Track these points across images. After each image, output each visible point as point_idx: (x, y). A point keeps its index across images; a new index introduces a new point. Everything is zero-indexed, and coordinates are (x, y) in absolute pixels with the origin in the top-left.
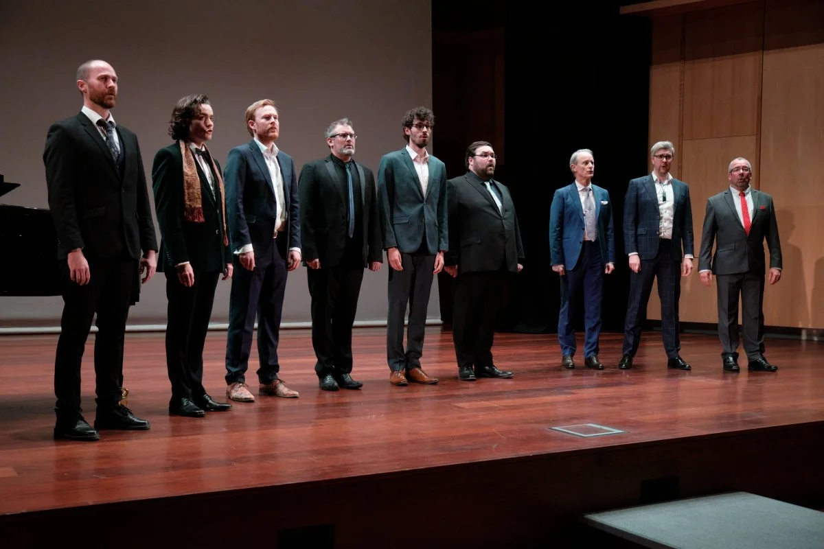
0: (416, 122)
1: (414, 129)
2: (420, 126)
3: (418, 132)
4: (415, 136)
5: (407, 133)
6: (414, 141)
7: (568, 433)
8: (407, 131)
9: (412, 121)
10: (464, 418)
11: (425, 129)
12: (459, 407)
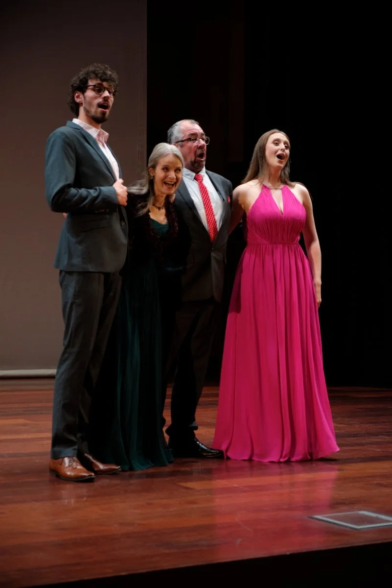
0: (91, 83)
1: (90, 93)
2: (99, 89)
3: (96, 98)
4: (90, 104)
5: (78, 100)
6: (87, 112)
7: (334, 524)
8: (78, 97)
9: (87, 82)
10: (194, 503)
11: (106, 94)
12: (187, 488)
